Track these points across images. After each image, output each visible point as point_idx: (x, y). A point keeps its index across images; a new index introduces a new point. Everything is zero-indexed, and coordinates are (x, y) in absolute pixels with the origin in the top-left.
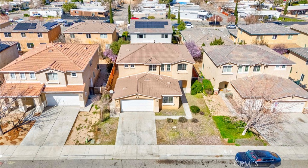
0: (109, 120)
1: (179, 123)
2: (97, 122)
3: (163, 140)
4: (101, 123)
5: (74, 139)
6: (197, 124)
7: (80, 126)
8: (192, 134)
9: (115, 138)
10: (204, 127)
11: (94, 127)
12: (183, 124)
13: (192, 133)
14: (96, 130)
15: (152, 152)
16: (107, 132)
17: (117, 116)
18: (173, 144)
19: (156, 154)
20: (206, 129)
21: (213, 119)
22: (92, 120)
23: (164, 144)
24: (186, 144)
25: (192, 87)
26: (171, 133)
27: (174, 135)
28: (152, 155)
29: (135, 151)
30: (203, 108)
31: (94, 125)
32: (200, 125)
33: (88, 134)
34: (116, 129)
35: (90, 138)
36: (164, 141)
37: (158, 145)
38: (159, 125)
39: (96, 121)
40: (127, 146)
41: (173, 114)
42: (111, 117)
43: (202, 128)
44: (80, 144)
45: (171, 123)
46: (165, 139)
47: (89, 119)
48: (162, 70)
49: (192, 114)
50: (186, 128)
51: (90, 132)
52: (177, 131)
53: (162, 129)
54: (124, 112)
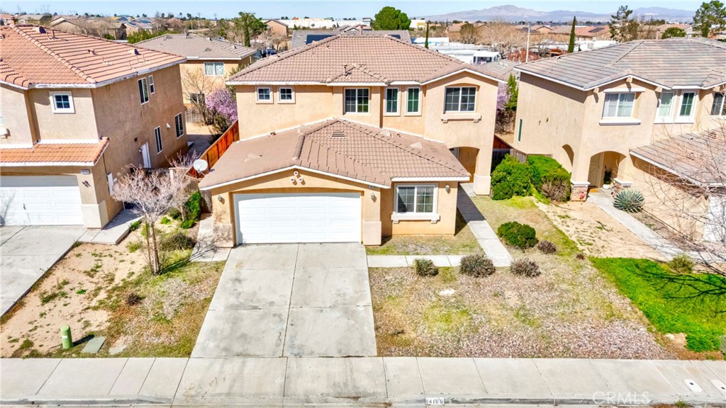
0: (187, 269)
1: (464, 278)
2: (134, 277)
3: (404, 337)
4: (152, 278)
5: (15, 336)
6: (537, 281)
7: (60, 288)
8: (523, 315)
9: (196, 330)
10: (567, 291)
11: (116, 293)
12: (481, 280)
13: (521, 312)
14: (123, 302)
15: (355, 387)
16: (168, 310)
17: (218, 257)
18: (446, 356)
19: (374, 394)
20: (578, 300)
21: (594, 266)
22: (116, 269)
23: (407, 354)
24: (507, 356)
25: (495, 173)
26: (436, 311)
27: (447, 319)
28: (356, 398)
29: (280, 381)
30: (547, 233)
31: (121, 285)
32: (551, 287)
33: (82, 316)
34: (208, 300)
35: (88, 329)
36: (407, 343)
37: (381, 358)
38: (385, 284)
39: (133, 273)
40: (244, 363)
41: (436, 251)
42: (193, 260)
43: (560, 296)
44: (35, 355)
45: (432, 279)
46: (410, 334)
47: (108, 265)
48: (389, 110)
49: (510, 252)
50: (495, 295)
51: (95, 308)
52: (458, 304)
53: (397, 296)
54: (246, 245)
